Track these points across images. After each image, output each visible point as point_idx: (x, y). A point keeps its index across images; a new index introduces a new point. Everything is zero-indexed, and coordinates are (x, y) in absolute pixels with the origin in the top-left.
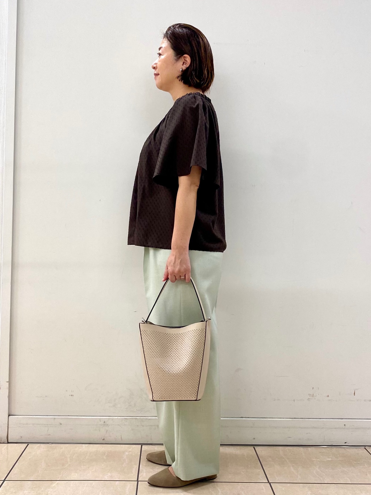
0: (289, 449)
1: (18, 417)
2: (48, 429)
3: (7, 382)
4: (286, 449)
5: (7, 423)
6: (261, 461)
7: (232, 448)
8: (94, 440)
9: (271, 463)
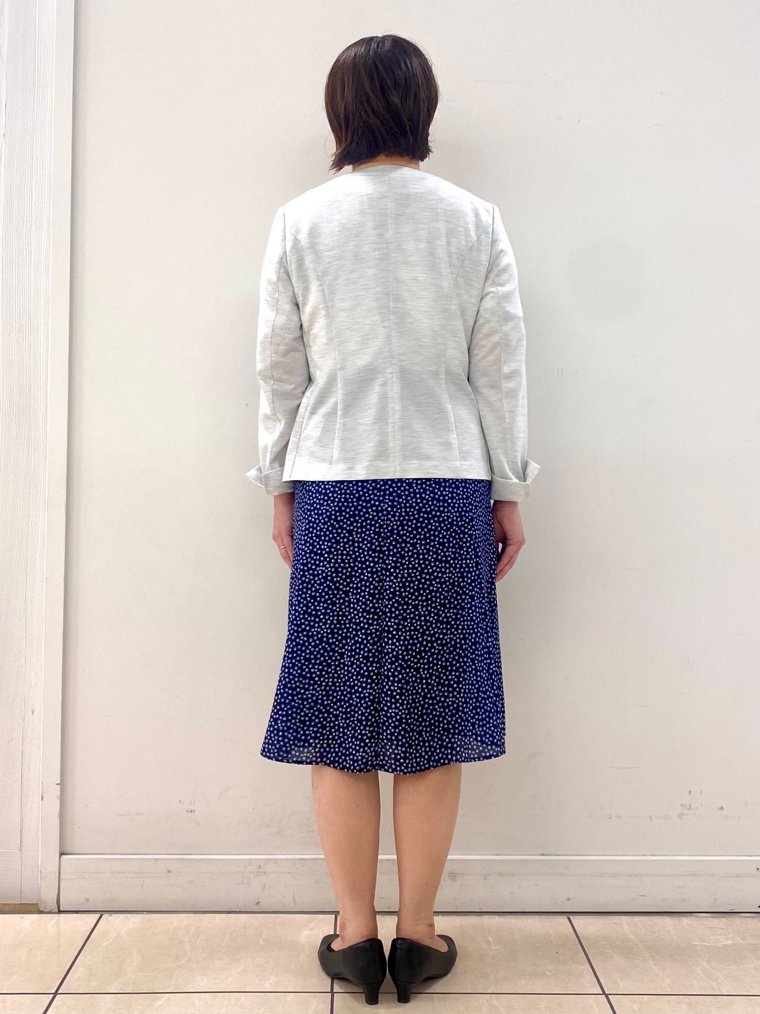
0: (642, 921)
1: (79, 859)
2: (143, 882)
3: (57, 784)
4: (635, 920)
5: (57, 870)
6: (585, 947)
7: (523, 920)
8: (237, 905)
9: (606, 951)
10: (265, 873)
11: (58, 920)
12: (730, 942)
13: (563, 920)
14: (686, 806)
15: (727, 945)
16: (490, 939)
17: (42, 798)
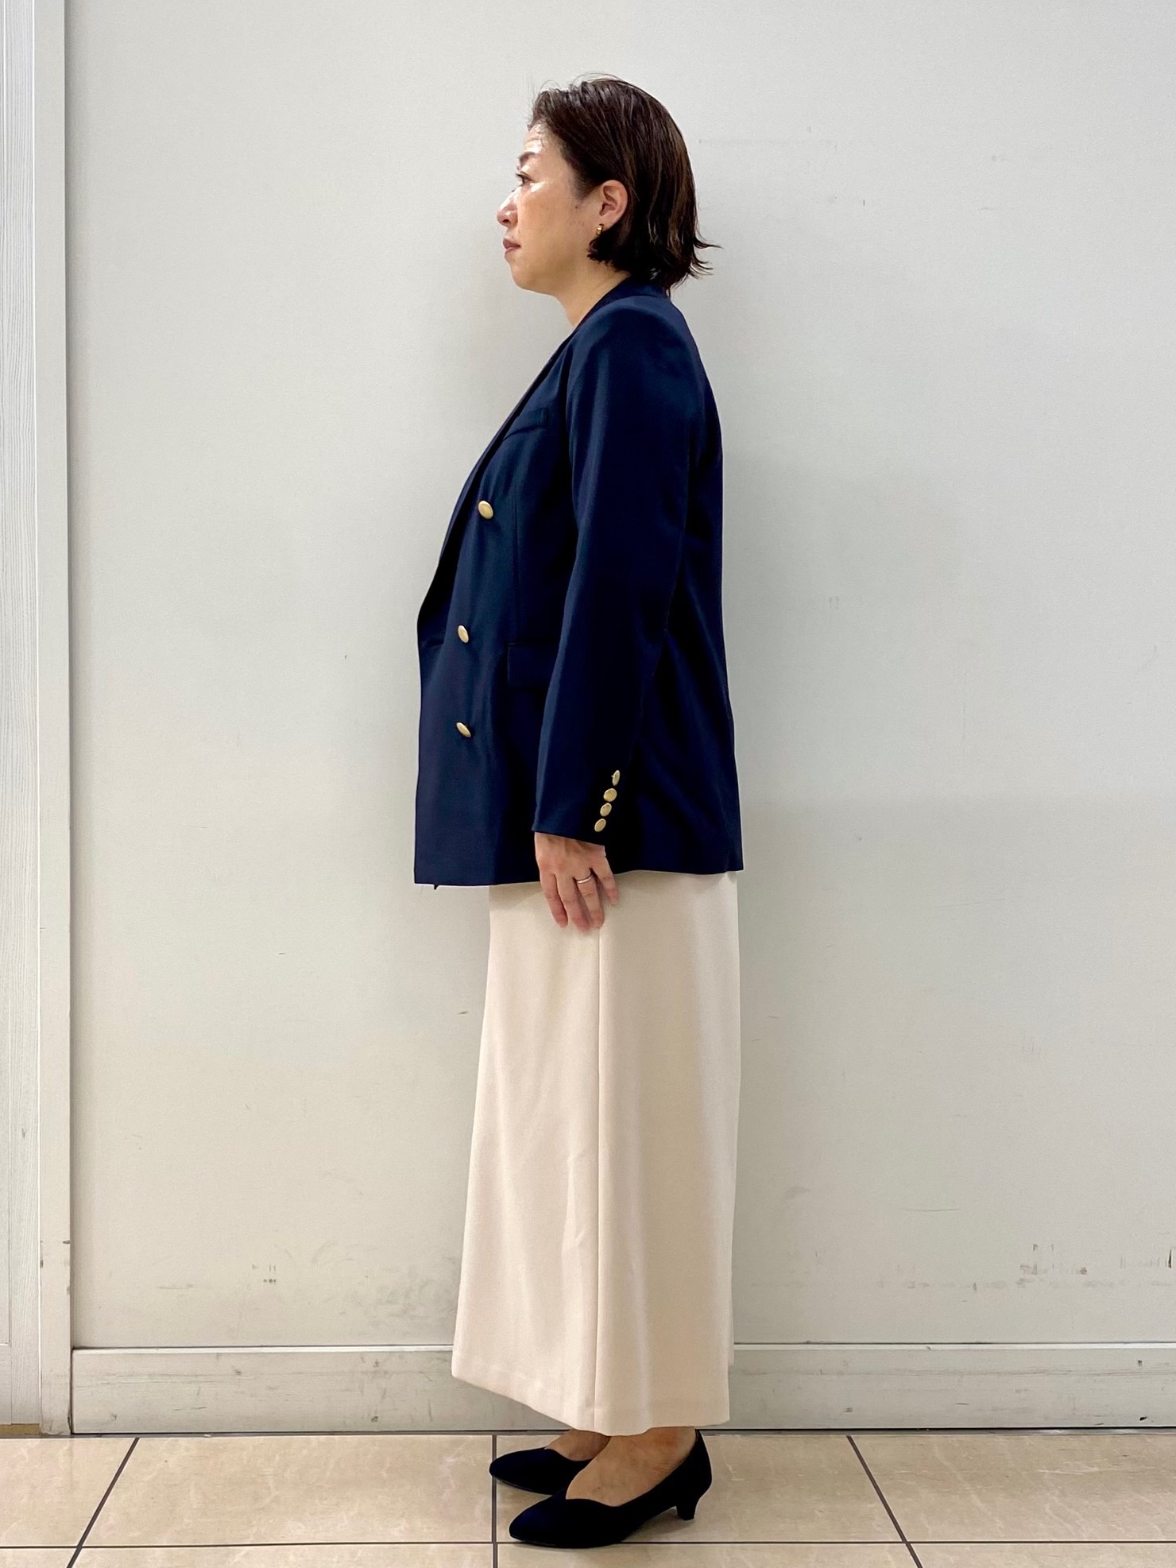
0: (961, 1441)
1: (100, 1354)
2: (199, 1389)
3: (65, 1242)
4: (951, 1440)
5: (68, 1372)
6: (875, 1477)
7: (781, 1439)
8: (344, 1423)
9: (907, 1483)
10: (386, 1373)
11: (72, 1447)
12: (1096, 1469)
13: (842, 1439)
14: (1027, 1267)
15: (1091, 1474)
16: (730, 1469)
17: (42, 1264)
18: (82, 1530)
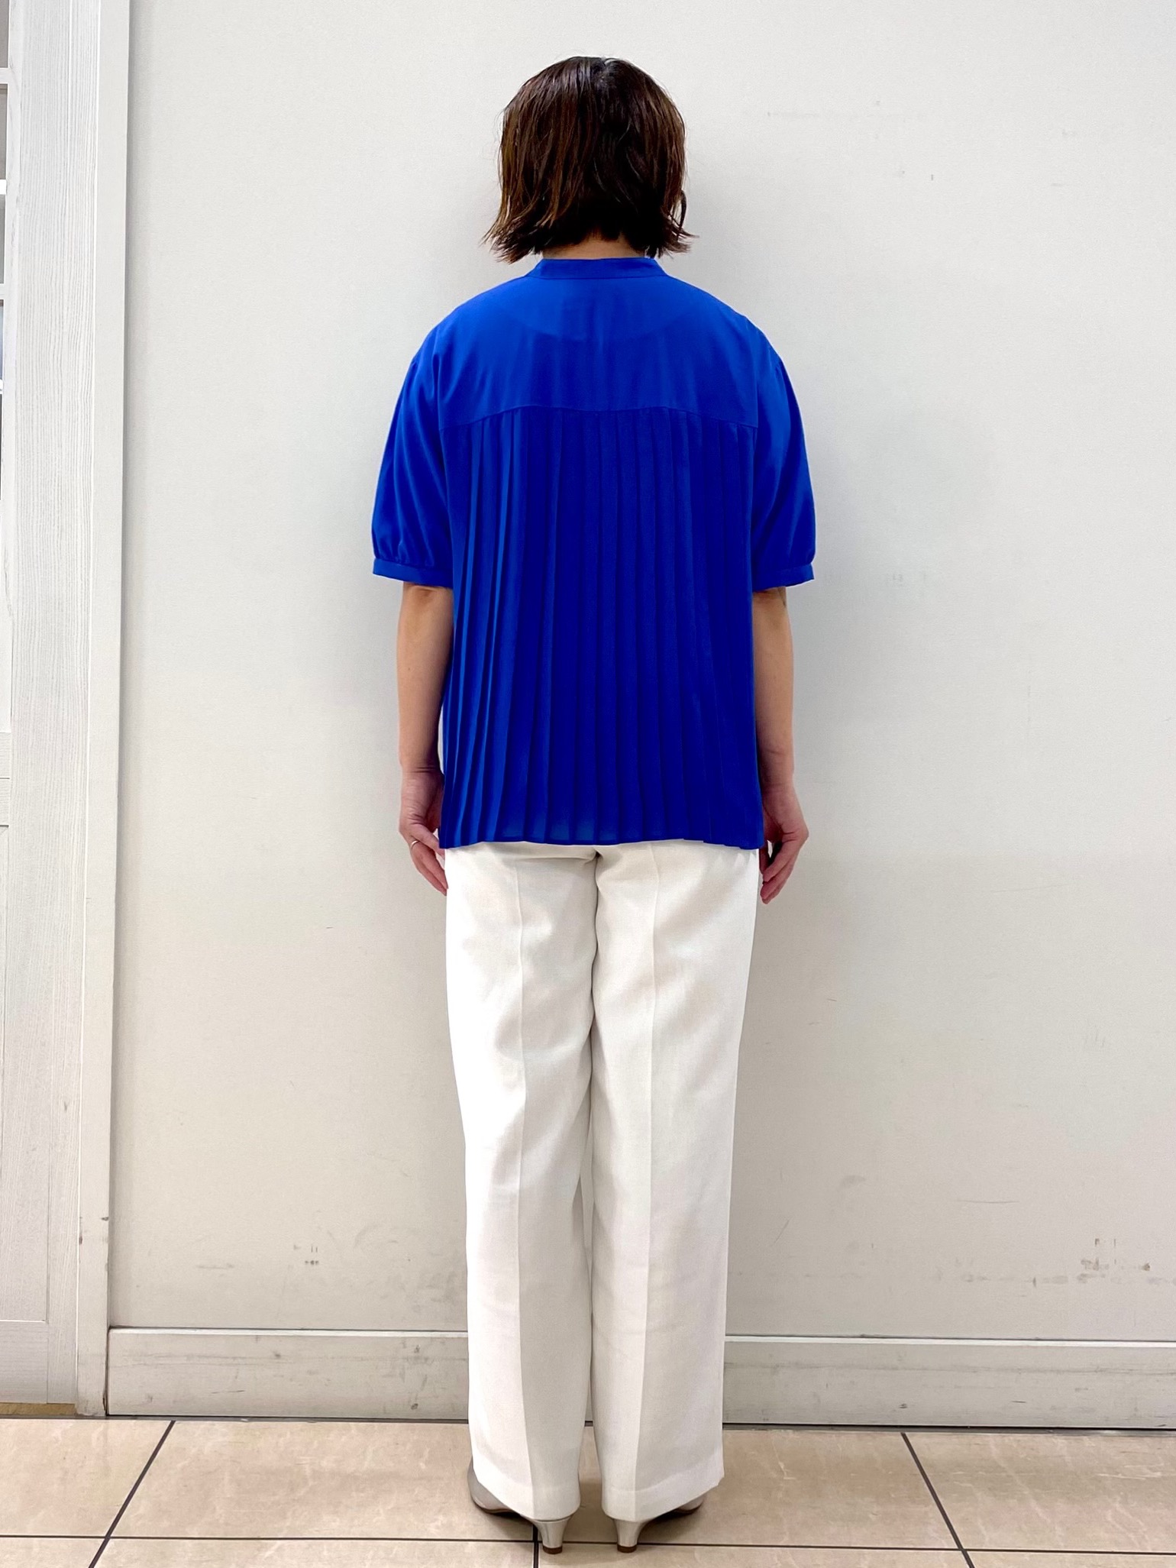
0: (1019, 1441)
1: (138, 1335)
2: (238, 1373)
3: (103, 1219)
4: (1009, 1439)
5: (104, 1353)
6: (929, 1478)
7: (832, 1436)
8: (385, 1410)
9: (962, 1485)
10: (426, 1359)
11: (106, 1429)
12: (1158, 1474)
13: (896, 1437)
14: (1090, 1262)
15: (1154, 1478)
16: (782, 1467)
17: (81, 1240)
18: (111, 1518)
